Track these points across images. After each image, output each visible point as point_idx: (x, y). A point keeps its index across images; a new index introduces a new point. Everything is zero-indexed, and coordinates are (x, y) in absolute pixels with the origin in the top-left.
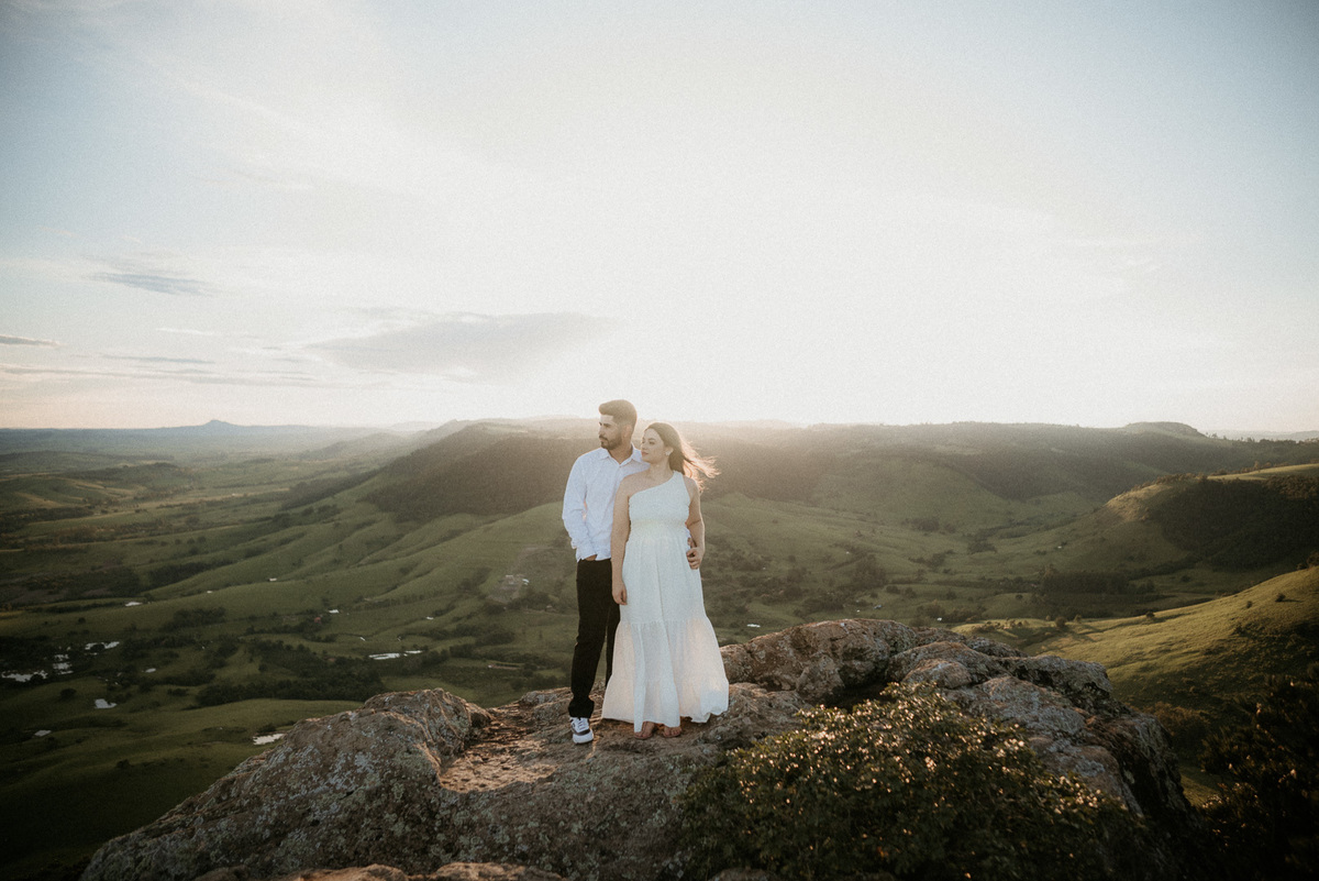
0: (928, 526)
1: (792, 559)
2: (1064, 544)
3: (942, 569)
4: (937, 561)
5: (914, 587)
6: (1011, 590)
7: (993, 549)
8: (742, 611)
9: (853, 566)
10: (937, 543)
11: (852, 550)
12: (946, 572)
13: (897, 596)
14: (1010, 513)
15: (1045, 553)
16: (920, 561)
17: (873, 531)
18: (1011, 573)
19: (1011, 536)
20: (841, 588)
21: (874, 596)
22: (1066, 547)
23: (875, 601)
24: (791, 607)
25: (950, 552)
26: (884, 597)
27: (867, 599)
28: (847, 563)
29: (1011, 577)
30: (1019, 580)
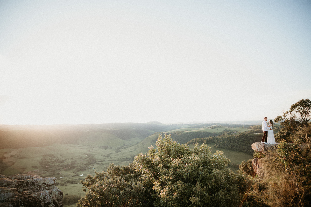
0: (106, 148)
1: (72, 159)
2: (136, 149)
3: (109, 157)
4: (108, 156)
5: (103, 162)
6: (125, 161)
7: (121, 151)
8: (58, 174)
9: (88, 159)
10: (108, 151)
11: (88, 155)
12: (110, 158)
13: (99, 165)
14: (124, 143)
15: (132, 151)
16: (104, 156)
17: (93, 150)
18: (125, 157)
19: (125, 148)
20: (85, 165)
21: (93, 166)
22: (136, 150)
23: (93, 167)
24: (72, 171)
25: (111, 153)
26: (96, 165)
27: (92, 167)
28: (86, 158)
29: (125, 158)
30: (127, 158)
